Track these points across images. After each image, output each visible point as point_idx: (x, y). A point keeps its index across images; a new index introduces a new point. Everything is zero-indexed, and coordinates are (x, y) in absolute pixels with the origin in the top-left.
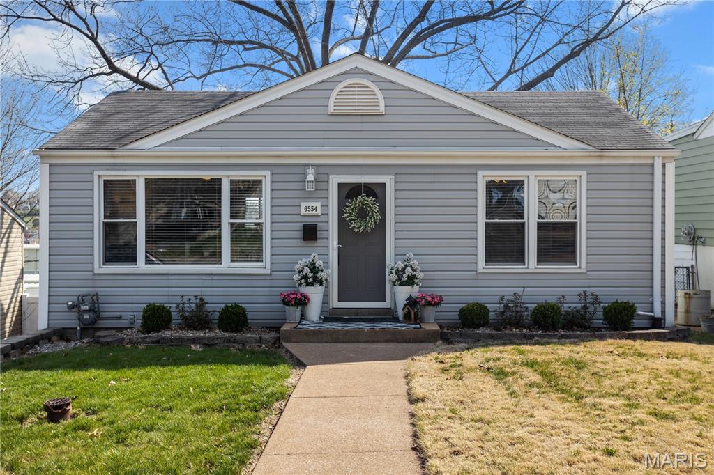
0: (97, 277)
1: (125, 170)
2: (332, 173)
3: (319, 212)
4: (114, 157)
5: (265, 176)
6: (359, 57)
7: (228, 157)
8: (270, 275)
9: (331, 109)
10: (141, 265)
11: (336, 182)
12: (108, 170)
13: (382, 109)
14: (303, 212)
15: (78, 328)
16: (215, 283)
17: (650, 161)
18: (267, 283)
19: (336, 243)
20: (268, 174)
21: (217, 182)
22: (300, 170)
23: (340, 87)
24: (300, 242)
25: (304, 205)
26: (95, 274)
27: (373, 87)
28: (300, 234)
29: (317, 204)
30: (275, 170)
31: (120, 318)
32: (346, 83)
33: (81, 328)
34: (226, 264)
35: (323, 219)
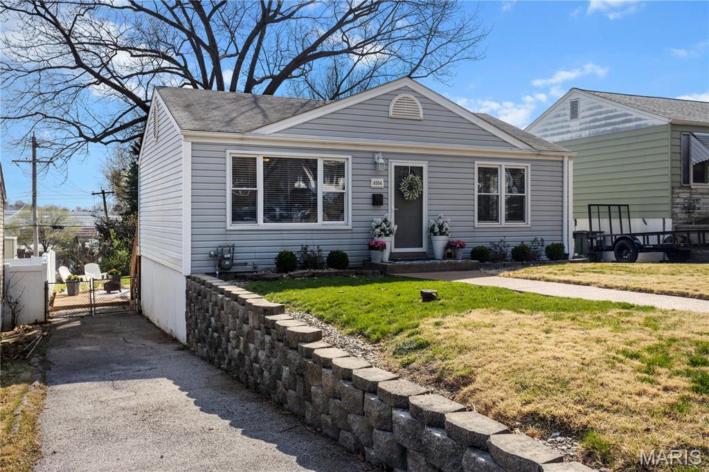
0: (228, 233)
1: (250, 150)
2: (391, 159)
3: (382, 186)
4: (242, 139)
5: (348, 159)
6: (408, 79)
7: (323, 143)
8: (351, 230)
9: (391, 114)
10: (261, 223)
11: (394, 164)
12: (237, 149)
13: (421, 116)
14: (373, 185)
15: (217, 273)
16: (315, 236)
17: (561, 159)
18: (349, 236)
19: (393, 207)
20: (350, 157)
21: (315, 161)
22: (371, 155)
23: (396, 99)
24: (370, 207)
25: (373, 180)
26: (227, 231)
27: (416, 100)
28: (370, 201)
29: (382, 180)
30: (355, 155)
31: (246, 264)
32: (400, 96)
33: (220, 273)
34: (321, 223)
35: (385, 190)
